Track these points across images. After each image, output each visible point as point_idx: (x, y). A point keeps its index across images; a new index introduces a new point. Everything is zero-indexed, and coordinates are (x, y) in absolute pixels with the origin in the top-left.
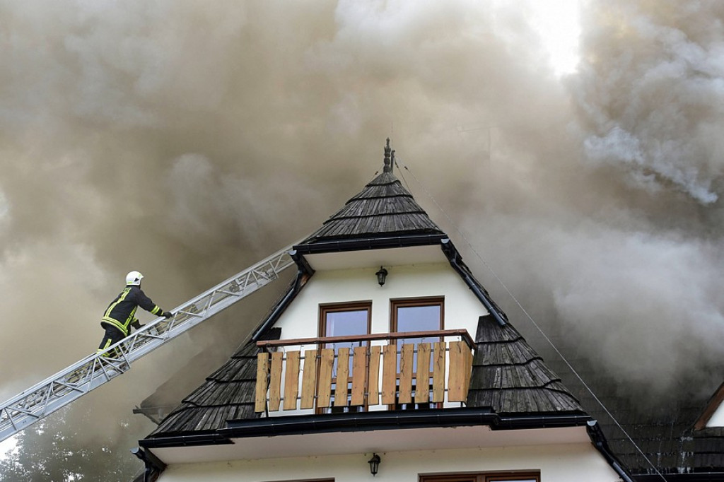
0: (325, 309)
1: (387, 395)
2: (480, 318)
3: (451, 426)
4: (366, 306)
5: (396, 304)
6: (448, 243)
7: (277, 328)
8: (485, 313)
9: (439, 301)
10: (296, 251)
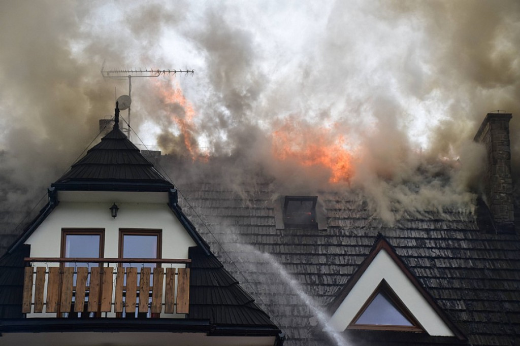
0: (66, 232)
1: (130, 305)
2: (189, 248)
3: (179, 332)
4: (100, 232)
5: (123, 232)
6: (174, 193)
7: (27, 245)
8: (193, 245)
9: (158, 233)
10: (54, 188)
